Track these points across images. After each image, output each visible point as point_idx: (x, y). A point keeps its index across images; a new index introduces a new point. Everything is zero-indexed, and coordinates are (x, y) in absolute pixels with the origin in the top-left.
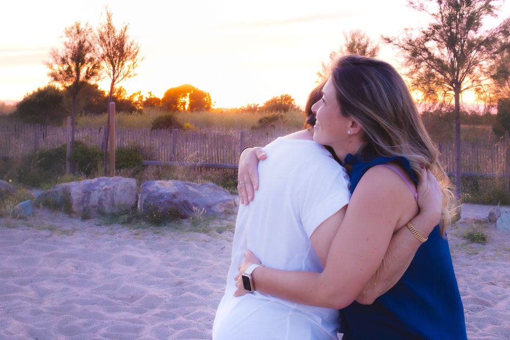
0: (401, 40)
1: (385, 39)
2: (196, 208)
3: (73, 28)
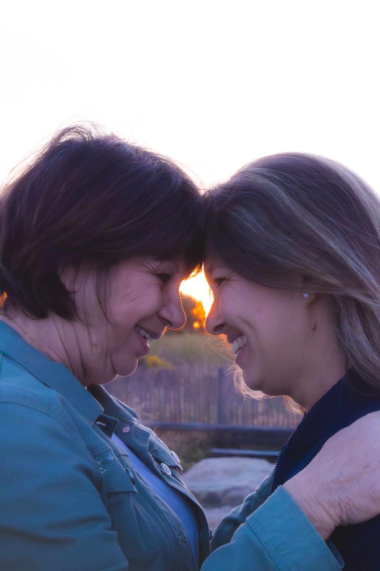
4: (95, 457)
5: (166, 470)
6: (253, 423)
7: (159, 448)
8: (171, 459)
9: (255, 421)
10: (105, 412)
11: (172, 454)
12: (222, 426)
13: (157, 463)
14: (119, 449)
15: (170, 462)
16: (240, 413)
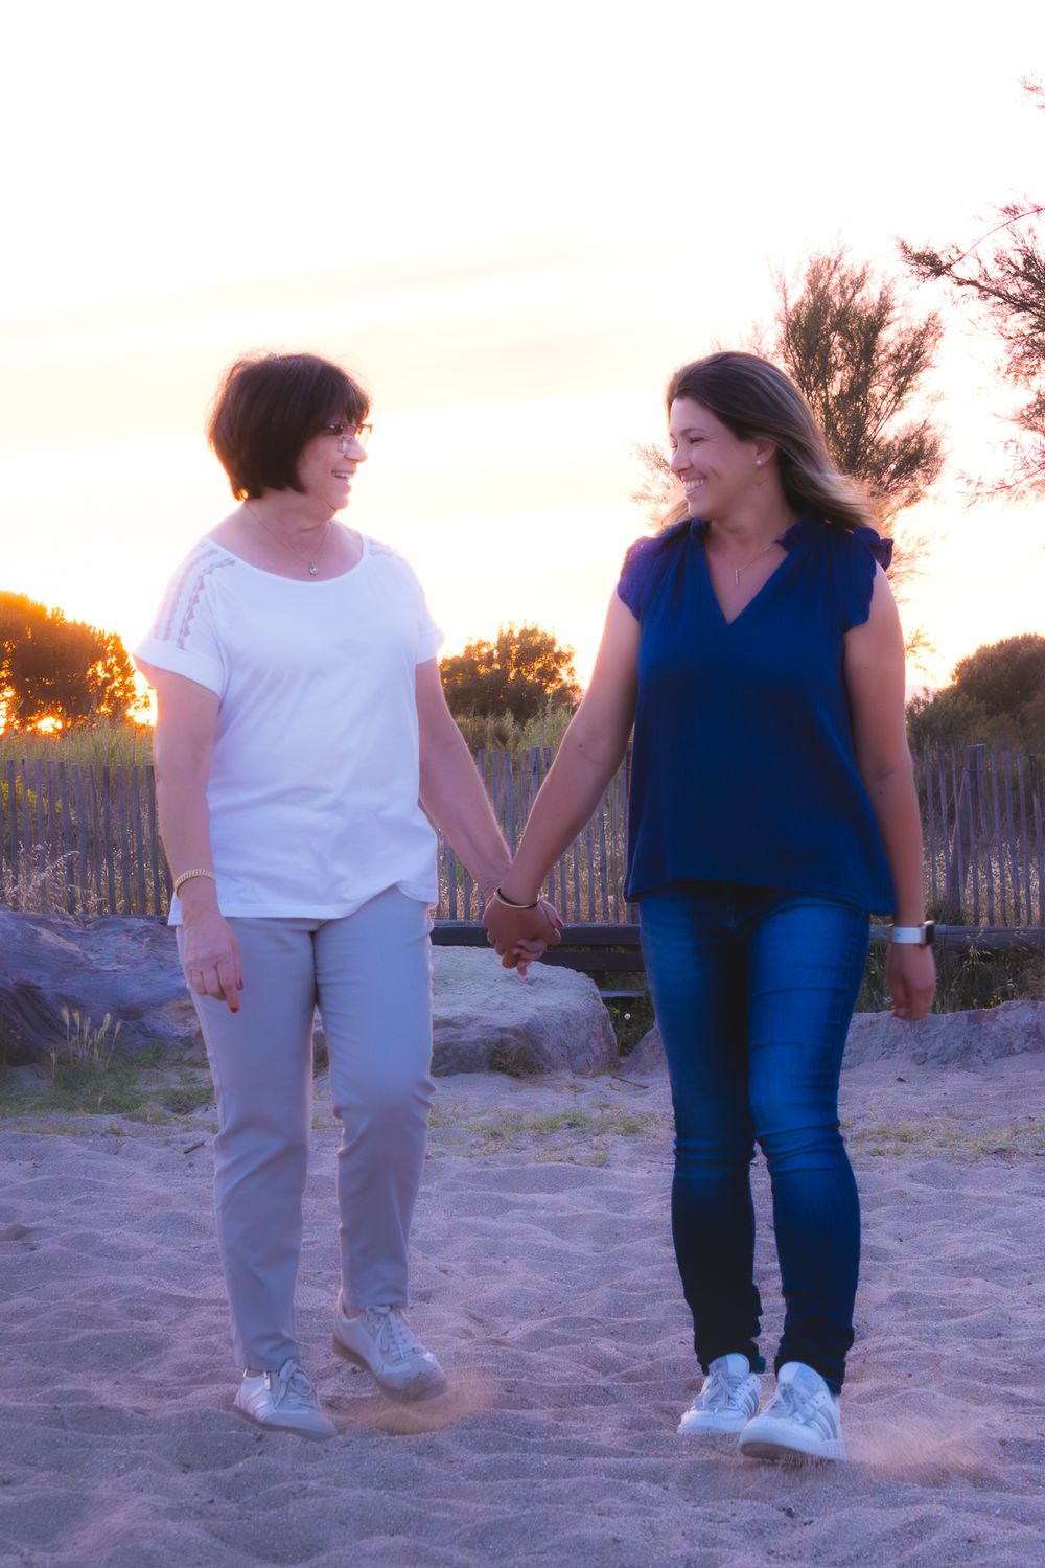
0: (989, 263)
1: (920, 258)
2: (76, 1015)
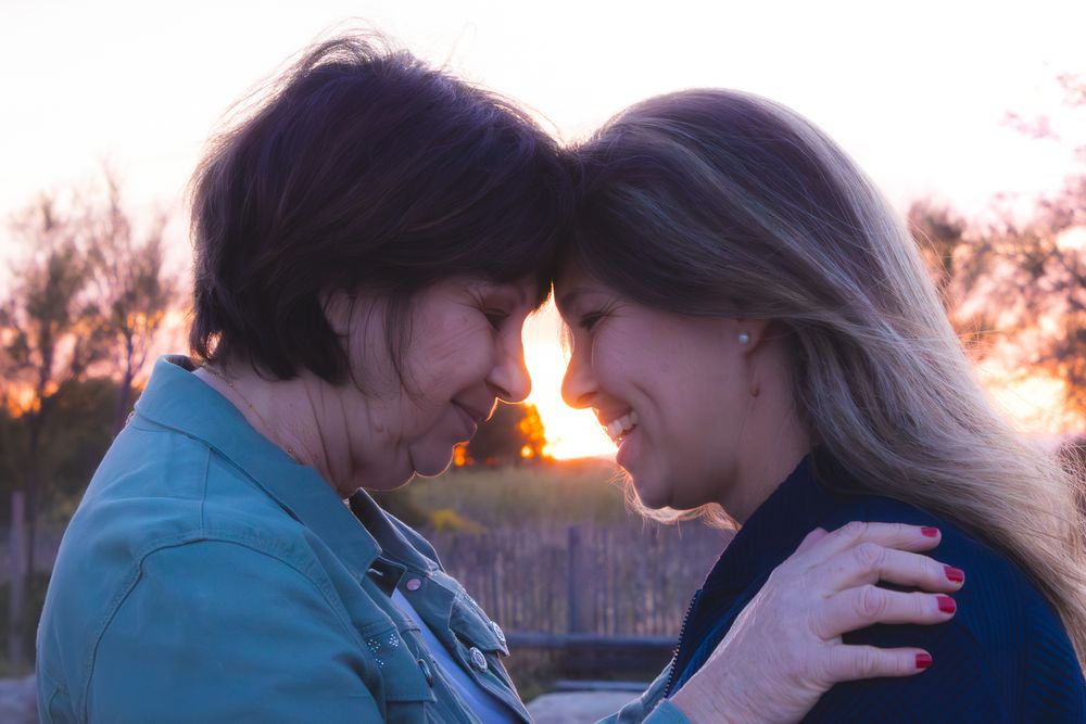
3: (32, 212)
4: (367, 640)
5: (479, 661)
6: (635, 631)
7: (469, 616)
8: (487, 637)
9: (640, 627)
10: (385, 553)
11: (491, 628)
12: (577, 637)
13: (464, 647)
14: (406, 619)
15: (486, 641)
16: (610, 611)
